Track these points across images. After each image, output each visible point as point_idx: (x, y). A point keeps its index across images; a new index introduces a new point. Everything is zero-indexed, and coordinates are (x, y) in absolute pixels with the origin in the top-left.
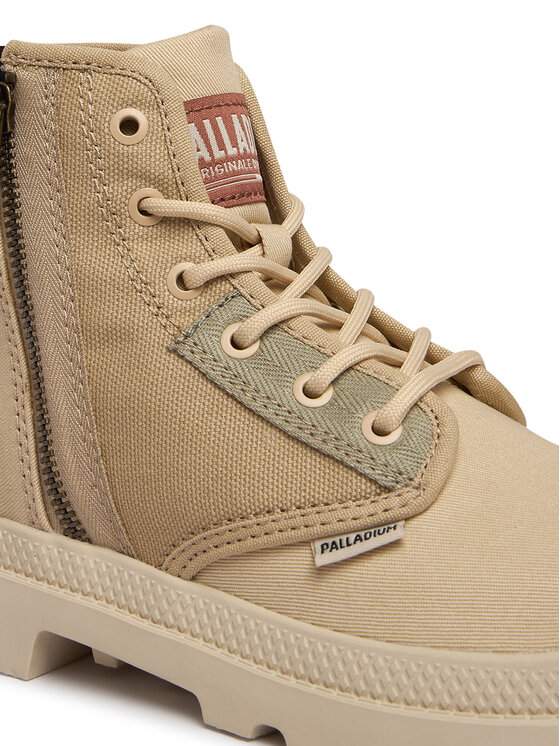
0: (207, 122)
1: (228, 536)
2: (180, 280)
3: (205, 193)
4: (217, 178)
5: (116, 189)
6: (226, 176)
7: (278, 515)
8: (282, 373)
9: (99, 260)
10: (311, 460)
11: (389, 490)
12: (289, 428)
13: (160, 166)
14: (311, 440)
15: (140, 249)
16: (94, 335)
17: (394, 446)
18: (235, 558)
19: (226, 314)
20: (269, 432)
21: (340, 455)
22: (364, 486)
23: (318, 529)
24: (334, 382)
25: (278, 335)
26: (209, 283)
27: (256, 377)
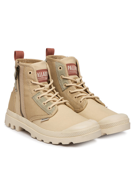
0: (40, 73)
1: (34, 118)
2: (34, 90)
3: (38, 81)
4: (40, 79)
5: (28, 80)
6: (41, 79)
7: (40, 116)
8: (42, 101)
9: (27, 88)
10: (42, 111)
11: (49, 114)
12: (41, 107)
13: (33, 78)
14: (43, 109)
15: (31, 87)
16: (25, 96)
17: (50, 110)
18: (36, 120)
19: (38, 94)
20: (39, 107)
21: (45, 111)
22: (47, 114)
23: (42, 118)
24: (47, 103)
25: (43, 97)
26: (37, 91)
27: (39, 102)
